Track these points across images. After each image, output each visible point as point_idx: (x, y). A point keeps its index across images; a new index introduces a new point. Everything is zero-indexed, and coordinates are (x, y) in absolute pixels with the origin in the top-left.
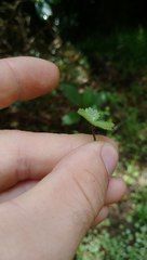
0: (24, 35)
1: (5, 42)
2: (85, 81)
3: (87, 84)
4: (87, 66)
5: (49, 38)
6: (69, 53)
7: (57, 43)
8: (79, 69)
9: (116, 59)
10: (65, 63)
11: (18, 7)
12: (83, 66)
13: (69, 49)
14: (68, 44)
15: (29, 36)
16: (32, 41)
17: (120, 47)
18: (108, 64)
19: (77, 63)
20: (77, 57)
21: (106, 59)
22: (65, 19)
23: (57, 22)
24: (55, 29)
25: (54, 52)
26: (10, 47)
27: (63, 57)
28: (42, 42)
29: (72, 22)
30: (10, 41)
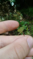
0: (8, 9)
1: (4, 11)
2: (22, 19)
3: (22, 20)
4: (22, 16)
5: (14, 10)
6: (18, 13)
7: (15, 11)
8: (20, 16)
9: (29, 14)
10: (17, 15)
11: (7, 3)
12: (21, 16)
13: (18, 12)
14: (18, 11)
15: (9, 9)
16: (10, 10)
17: (29, 11)
18: (27, 15)
19: (20, 15)
20: (20, 14)
21: (26, 14)
22: (17, 5)
23: (15, 6)
24: (15, 8)
25: (15, 13)
26: (5, 12)
27: (17, 14)
28: (12, 10)
29: (19, 6)
30: (5, 10)
